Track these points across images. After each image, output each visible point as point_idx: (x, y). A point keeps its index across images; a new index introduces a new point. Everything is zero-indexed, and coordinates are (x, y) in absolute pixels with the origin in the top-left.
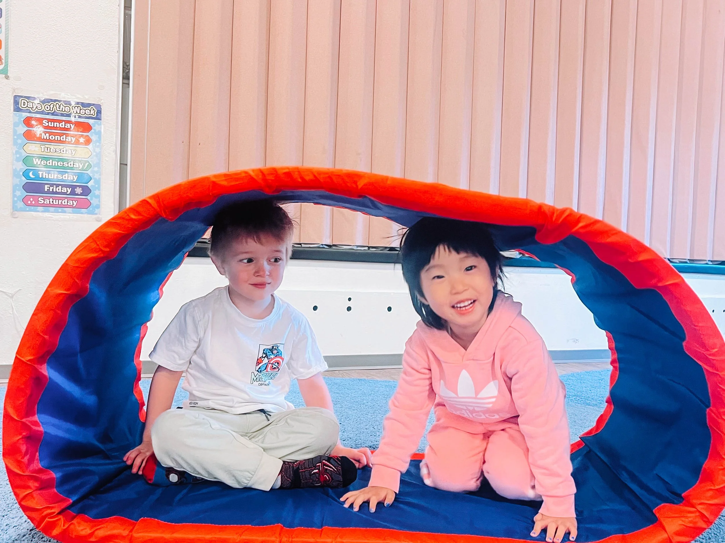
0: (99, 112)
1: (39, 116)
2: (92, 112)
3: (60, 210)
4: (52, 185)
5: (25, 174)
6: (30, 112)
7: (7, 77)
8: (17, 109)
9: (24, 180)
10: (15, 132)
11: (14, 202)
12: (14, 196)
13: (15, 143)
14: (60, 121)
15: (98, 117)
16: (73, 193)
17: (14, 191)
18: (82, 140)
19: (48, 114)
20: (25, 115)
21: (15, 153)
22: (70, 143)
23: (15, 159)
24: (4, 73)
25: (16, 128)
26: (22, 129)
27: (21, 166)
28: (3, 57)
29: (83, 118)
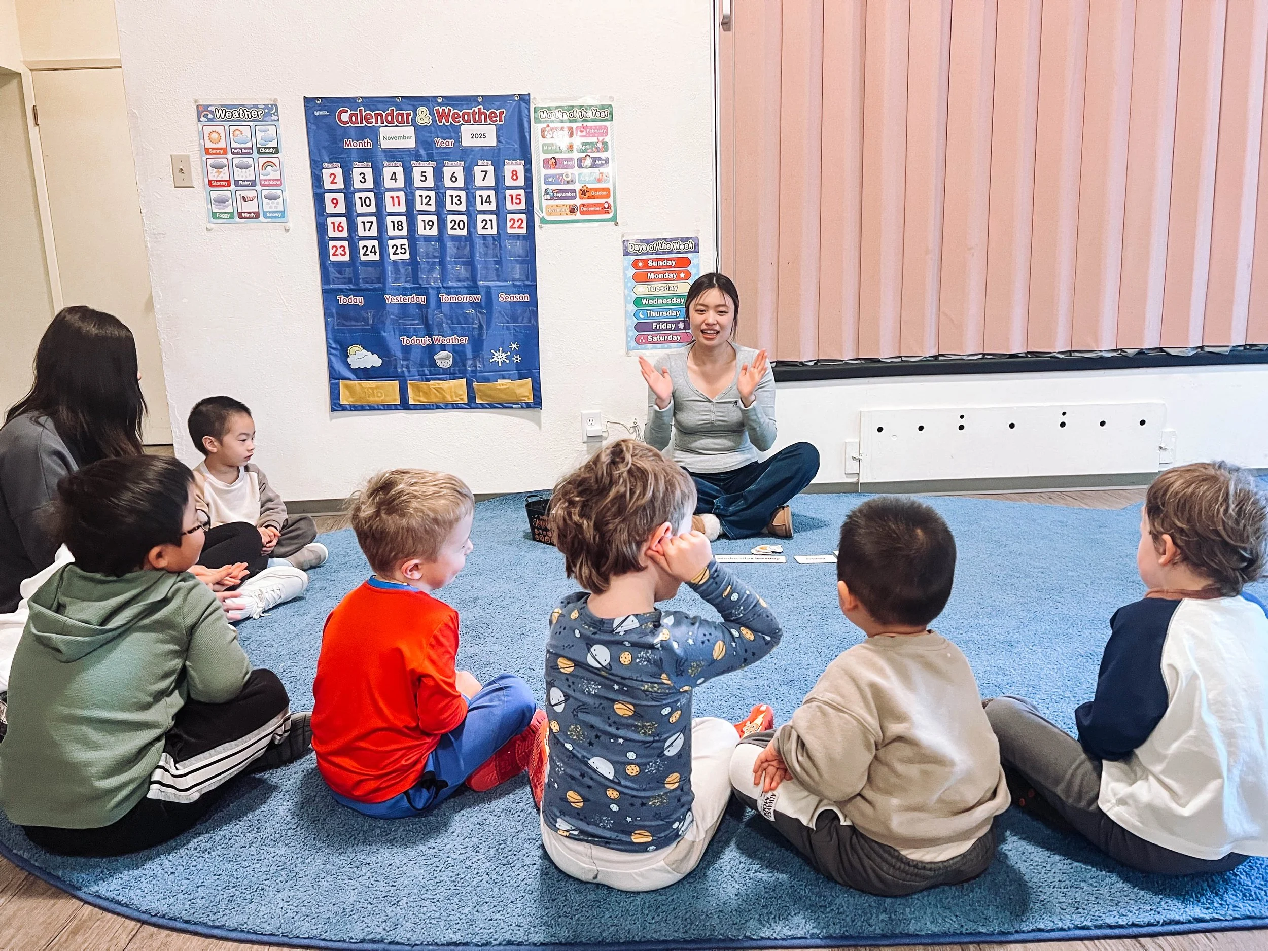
0: (697, 245)
1: (644, 257)
2: (691, 246)
3: (666, 345)
4: (658, 323)
5: (636, 315)
6: (637, 255)
7: (616, 224)
8: (626, 254)
9: (636, 321)
10: (625, 275)
11: (628, 342)
12: (627, 336)
13: (626, 286)
14: (663, 260)
15: (696, 250)
16: (677, 328)
17: (627, 333)
18: (682, 275)
19: (652, 254)
20: (633, 258)
21: (626, 297)
22: (672, 279)
23: (626, 302)
24: (614, 219)
25: (626, 272)
26: (632, 271)
27: (632, 308)
28: (612, 205)
29: (682, 253)
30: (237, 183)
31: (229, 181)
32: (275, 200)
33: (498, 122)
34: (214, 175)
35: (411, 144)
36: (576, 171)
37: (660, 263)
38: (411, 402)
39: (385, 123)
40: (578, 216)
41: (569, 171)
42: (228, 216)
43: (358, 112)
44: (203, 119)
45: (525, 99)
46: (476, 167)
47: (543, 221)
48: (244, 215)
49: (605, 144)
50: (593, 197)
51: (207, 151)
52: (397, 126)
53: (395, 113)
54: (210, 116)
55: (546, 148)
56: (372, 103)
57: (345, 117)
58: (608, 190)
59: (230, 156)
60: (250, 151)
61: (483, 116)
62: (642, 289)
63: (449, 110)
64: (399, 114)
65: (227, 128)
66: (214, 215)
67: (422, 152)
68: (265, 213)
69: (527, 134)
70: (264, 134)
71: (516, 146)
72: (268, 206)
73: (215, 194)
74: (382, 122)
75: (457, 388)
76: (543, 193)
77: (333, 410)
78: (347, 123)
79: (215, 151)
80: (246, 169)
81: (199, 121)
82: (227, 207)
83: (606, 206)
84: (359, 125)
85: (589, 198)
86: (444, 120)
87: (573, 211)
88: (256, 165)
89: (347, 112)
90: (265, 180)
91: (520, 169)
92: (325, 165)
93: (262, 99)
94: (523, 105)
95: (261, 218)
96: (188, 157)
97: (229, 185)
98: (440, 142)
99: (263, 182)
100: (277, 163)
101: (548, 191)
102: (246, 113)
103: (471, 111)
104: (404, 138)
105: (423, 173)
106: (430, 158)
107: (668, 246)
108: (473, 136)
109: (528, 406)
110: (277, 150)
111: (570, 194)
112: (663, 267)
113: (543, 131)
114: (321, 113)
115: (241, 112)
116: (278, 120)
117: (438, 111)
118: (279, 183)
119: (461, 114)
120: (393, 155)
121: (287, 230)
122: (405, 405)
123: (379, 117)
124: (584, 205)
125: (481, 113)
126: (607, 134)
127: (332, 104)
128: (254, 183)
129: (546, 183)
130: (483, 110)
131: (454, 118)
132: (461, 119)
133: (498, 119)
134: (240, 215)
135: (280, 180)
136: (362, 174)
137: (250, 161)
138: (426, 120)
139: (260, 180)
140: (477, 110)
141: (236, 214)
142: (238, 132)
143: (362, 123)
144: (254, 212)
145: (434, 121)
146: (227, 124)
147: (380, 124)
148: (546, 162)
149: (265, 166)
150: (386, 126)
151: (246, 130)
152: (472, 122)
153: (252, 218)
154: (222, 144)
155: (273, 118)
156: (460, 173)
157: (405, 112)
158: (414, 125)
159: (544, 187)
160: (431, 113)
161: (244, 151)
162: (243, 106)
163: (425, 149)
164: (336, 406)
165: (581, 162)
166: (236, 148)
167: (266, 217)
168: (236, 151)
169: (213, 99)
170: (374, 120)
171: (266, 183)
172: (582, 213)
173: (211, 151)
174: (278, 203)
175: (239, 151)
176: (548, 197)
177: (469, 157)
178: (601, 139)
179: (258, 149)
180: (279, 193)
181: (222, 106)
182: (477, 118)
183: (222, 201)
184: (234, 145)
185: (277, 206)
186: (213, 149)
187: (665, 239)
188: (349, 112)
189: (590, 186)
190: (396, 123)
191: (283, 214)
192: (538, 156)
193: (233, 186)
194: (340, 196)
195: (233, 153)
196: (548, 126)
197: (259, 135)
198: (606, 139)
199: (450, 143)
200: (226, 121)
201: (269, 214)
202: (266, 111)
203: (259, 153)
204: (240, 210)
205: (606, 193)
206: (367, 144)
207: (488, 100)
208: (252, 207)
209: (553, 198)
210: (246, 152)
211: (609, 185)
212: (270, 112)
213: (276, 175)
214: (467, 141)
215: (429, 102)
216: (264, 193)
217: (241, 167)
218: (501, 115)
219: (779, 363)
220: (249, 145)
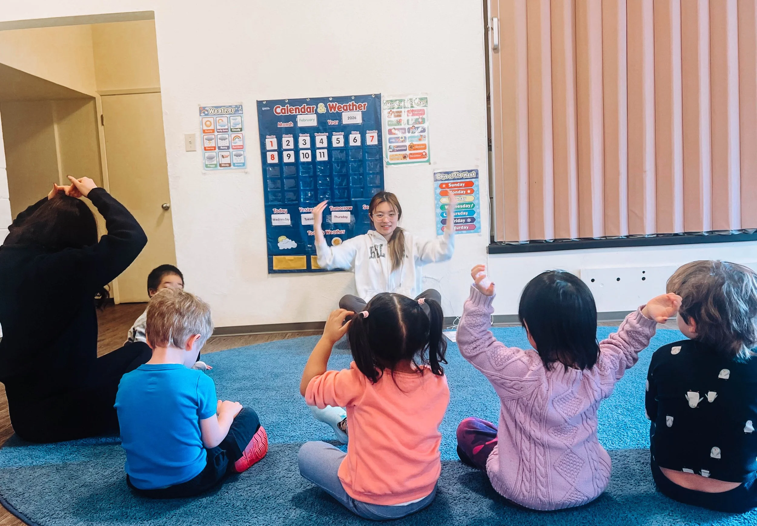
0: (477, 174)
1: (446, 182)
2: (474, 174)
3: (460, 232)
5: (441, 215)
6: (442, 180)
7: (430, 164)
8: (436, 180)
9: (442, 218)
10: (435, 193)
11: (437, 231)
12: (437, 227)
13: (436, 199)
14: (457, 183)
15: (477, 177)
16: (466, 222)
17: (437, 225)
18: (469, 191)
19: (451, 180)
20: (440, 182)
21: (436, 205)
22: (463, 194)
23: (436, 208)
24: (429, 161)
25: (436, 191)
26: (439, 190)
27: (439, 211)
28: (427, 153)
29: (469, 179)
30: (219, 148)
31: (215, 147)
32: (240, 156)
33: (363, 110)
34: (207, 144)
35: (314, 123)
37: (456, 185)
38: (313, 268)
39: (301, 113)
40: (408, 160)
41: (403, 135)
42: (214, 166)
43: (286, 107)
44: (202, 114)
45: (378, 97)
46: (350, 135)
47: (388, 164)
48: (222, 165)
49: (423, 119)
50: (417, 149)
51: (204, 131)
52: (307, 114)
53: (306, 107)
54: (206, 113)
55: (390, 123)
56: (294, 102)
57: (279, 110)
58: (425, 145)
59: (216, 133)
60: (227, 130)
61: (354, 107)
62: (445, 200)
63: (336, 104)
64: (308, 108)
65: (215, 119)
66: (207, 166)
67: (321, 128)
68: (234, 164)
69: (379, 116)
70: (235, 121)
71: (373, 123)
72: (236, 160)
73: (208, 154)
74: (299, 112)
76: (388, 148)
77: (269, 273)
78: (280, 113)
79: (208, 131)
80: (225, 140)
81: (200, 115)
82: (214, 161)
83: (424, 154)
84: (286, 114)
85: (414, 150)
86: (333, 110)
87: (405, 157)
88: (230, 138)
89: (279, 107)
90: (234, 146)
91: (375, 135)
92: (267, 137)
93: (234, 103)
94: (377, 100)
95: (232, 167)
96: (194, 135)
97: (215, 149)
98: (331, 122)
99: (233, 147)
100: (241, 137)
101: (391, 147)
102: (225, 110)
103: (348, 104)
104: (311, 120)
105: (321, 139)
106: (325, 131)
107: (460, 175)
108: (349, 118)
110: (241, 130)
111: (403, 148)
112: (457, 187)
113: (389, 114)
114: (266, 109)
115: (223, 110)
116: (242, 113)
117: (329, 105)
118: (242, 147)
119: (342, 106)
120: (304, 130)
121: (246, 173)
122: (309, 270)
123: (297, 110)
124: (411, 154)
125: (353, 105)
126: (424, 114)
127: (272, 103)
128: (228, 148)
129: (390, 142)
130: (354, 104)
131: (338, 109)
132: (342, 109)
133: (363, 108)
134: (220, 165)
135: (243, 146)
136: (288, 141)
137: (227, 136)
138: (323, 110)
139: (232, 146)
140: (351, 104)
141: (218, 165)
142: (220, 121)
143: (288, 113)
144: (228, 164)
145: (327, 110)
146: (215, 117)
147: (297, 113)
148: (390, 130)
149: (235, 138)
150: (301, 114)
151: (225, 120)
152: (348, 111)
153: (227, 166)
154: (212, 128)
155: (239, 112)
156: (341, 138)
157: (311, 106)
158: (316, 113)
159: (389, 145)
160: (326, 106)
161: (224, 130)
162: (224, 106)
163: (322, 126)
164: (271, 271)
165: (410, 130)
166: (219, 129)
167: (234, 166)
168: (219, 131)
169: (208, 103)
170: (294, 112)
171: (235, 147)
172: (410, 158)
173: (206, 131)
174: (241, 159)
175: (221, 131)
176: (391, 150)
177: (347, 130)
178: (421, 116)
179: (231, 129)
180: (242, 152)
181: (213, 107)
182: (351, 108)
183: (210, 158)
185: (240, 160)
186: (207, 130)
187: (458, 171)
188: (281, 108)
189: (415, 143)
190: (306, 113)
191: (244, 164)
192: (385, 128)
193: (217, 149)
195: (218, 132)
196: (391, 111)
197: (232, 122)
198: (424, 116)
199: (336, 122)
200: (214, 115)
201: (236, 165)
202: (236, 109)
203: (231, 131)
204: (220, 163)
205: (424, 147)
206: (290, 124)
207: (358, 98)
208: (227, 161)
209: (393, 151)
210: (225, 131)
211: (426, 142)
212: (238, 109)
213: (240, 143)
214: (346, 121)
215: (324, 100)
216: (234, 153)
217: (222, 139)
218: (364, 105)
219: (531, 241)
220: (226, 127)
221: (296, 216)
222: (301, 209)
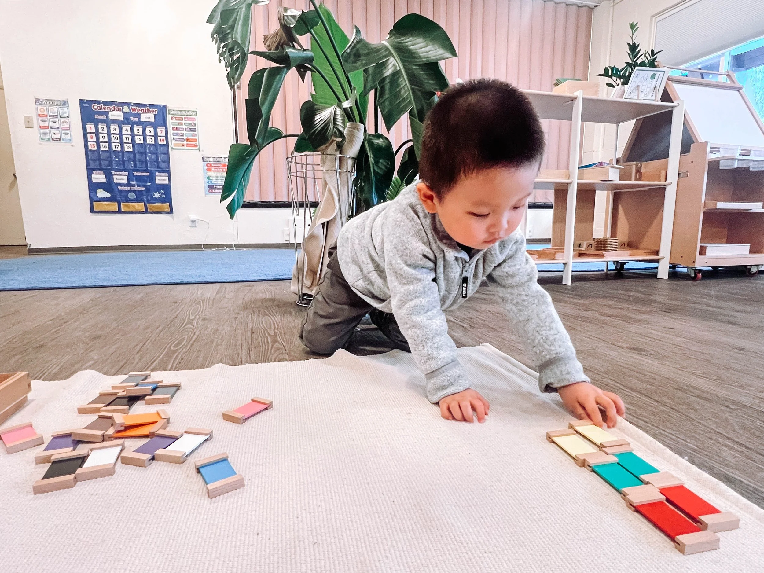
1: (210, 163)
4: (216, 186)
5: (208, 182)
6: (207, 162)
7: (200, 151)
8: (203, 161)
10: (203, 169)
11: (205, 192)
12: (206, 190)
13: (204, 172)
17: (206, 188)
18: (224, 170)
21: (204, 176)
22: (220, 171)
23: (204, 178)
24: (199, 149)
26: (206, 168)
27: (207, 180)
28: (198, 145)
29: (223, 162)
30: (51, 128)
31: (48, 127)
32: (67, 134)
33: (155, 113)
34: (42, 124)
35: (121, 118)
36: (184, 132)
37: (216, 165)
38: (122, 210)
40: (185, 147)
41: (182, 132)
42: (48, 139)
43: (101, 106)
45: (165, 106)
46: (147, 128)
47: (172, 148)
49: (194, 124)
50: (191, 141)
51: (39, 115)
53: (115, 107)
54: (41, 103)
55: (173, 123)
56: (105, 103)
57: (95, 107)
58: (196, 139)
59: (49, 118)
61: (149, 111)
62: (210, 174)
63: (136, 108)
64: (117, 108)
65: (47, 108)
66: (42, 139)
68: (63, 139)
69: (166, 118)
70: (63, 111)
71: (162, 122)
72: (64, 137)
73: (42, 131)
74: (110, 110)
75: (140, 206)
76: (172, 139)
77: (91, 213)
78: (96, 109)
80: (55, 122)
81: (36, 104)
82: (47, 136)
83: (196, 145)
84: (101, 110)
85: (189, 141)
86: (134, 111)
87: (183, 145)
88: (59, 122)
89: (96, 105)
91: (164, 130)
92: (88, 123)
93: (63, 98)
94: (164, 108)
95: (62, 141)
96: (32, 117)
98: (132, 119)
100: (68, 122)
102: (55, 103)
103: (144, 109)
104: (119, 116)
105: (126, 129)
106: (129, 124)
107: (218, 160)
108: (145, 117)
109: (168, 213)
110: (68, 117)
111: (182, 140)
112: (217, 167)
113: (172, 118)
114: (86, 105)
115: (53, 102)
116: (69, 106)
117: (132, 107)
118: (69, 129)
119: (141, 109)
120: (114, 122)
121: (72, 146)
122: (120, 212)
123: (109, 108)
124: (187, 144)
126: (195, 120)
127: (90, 102)
128: (58, 128)
129: (173, 135)
130: (149, 109)
131: (138, 111)
132: (141, 111)
134: (53, 139)
136: (102, 127)
137: (57, 120)
138: (127, 110)
139: (61, 127)
140: (147, 109)
141: (51, 139)
142: (52, 110)
145: (130, 111)
146: (47, 106)
148: (173, 129)
149: (63, 123)
150: (112, 111)
151: (55, 109)
152: (145, 113)
153: (58, 140)
154: (45, 113)
155: (66, 105)
156: (141, 130)
157: (119, 107)
158: (123, 111)
159: (173, 137)
160: (129, 108)
161: (54, 116)
162: (54, 100)
163: (127, 121)
164: (92, 211)
165: (186, 129)
169: (41, 97)
170: (107, 109)
171: (64, 128)
172: (187, 147)
175: (52, 116)
176: (174, 140)
177: (144, 125)
178: (193, 122)
180: (69, 132)
181: (45, 99)
182: (147, 111)
183: (45, 134)
184: (50, 114)
185: (68, 137)
186: (42, 115)
187: (217, 157)
189: (190, 137)
190: (116, 111)
191: (70, 140)
192: (170, 126)
194: (94, 135)
196: (173, 116)
197: (61, 111)
198: (195, 122)
199: (137, 119)
203: (60, 117)
206: (104, 117)
207: (151, 106)
208: (58, 137)
209: (176, 141)
210: (56, 117)
211: (197, 138)
212: (65, 103)
213: (67, 126)
214: (143, 119)
215: (128, 104)
216: (63, 132)
217: (53, 122)
218: (156, 111)
219: (262, 202)
220: (56, 114)
221: (109, 177)
222: (113, 172)
